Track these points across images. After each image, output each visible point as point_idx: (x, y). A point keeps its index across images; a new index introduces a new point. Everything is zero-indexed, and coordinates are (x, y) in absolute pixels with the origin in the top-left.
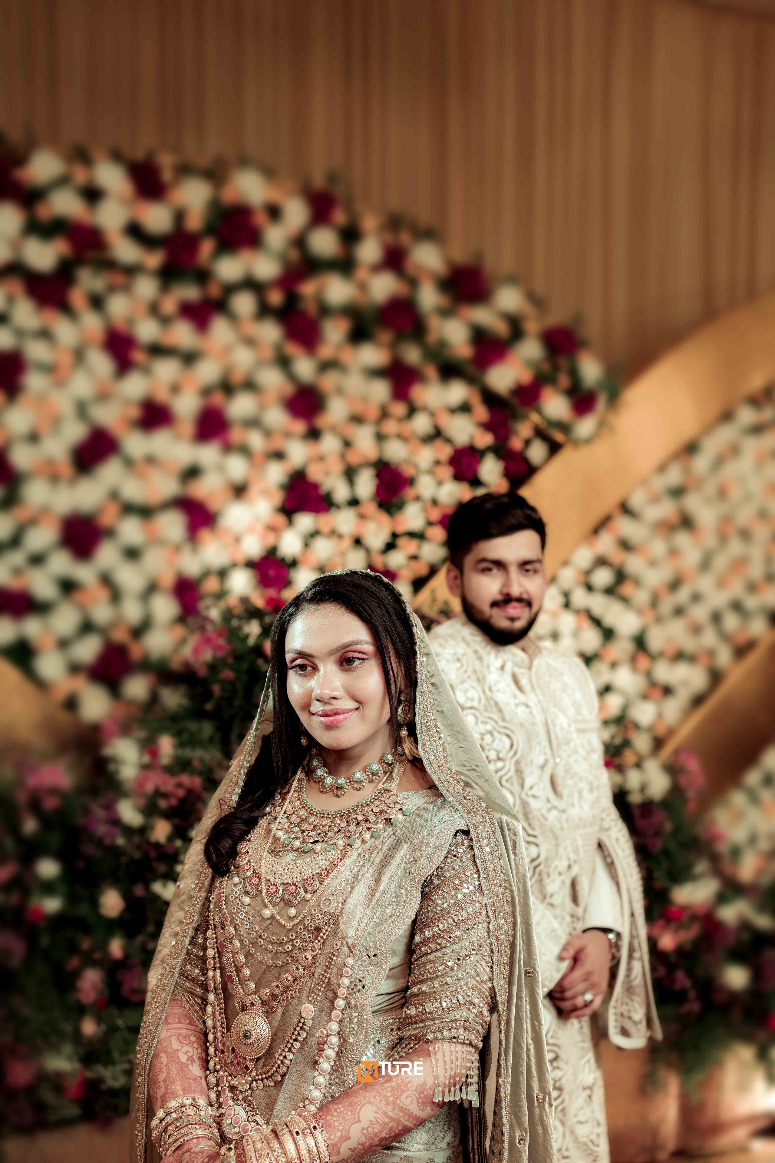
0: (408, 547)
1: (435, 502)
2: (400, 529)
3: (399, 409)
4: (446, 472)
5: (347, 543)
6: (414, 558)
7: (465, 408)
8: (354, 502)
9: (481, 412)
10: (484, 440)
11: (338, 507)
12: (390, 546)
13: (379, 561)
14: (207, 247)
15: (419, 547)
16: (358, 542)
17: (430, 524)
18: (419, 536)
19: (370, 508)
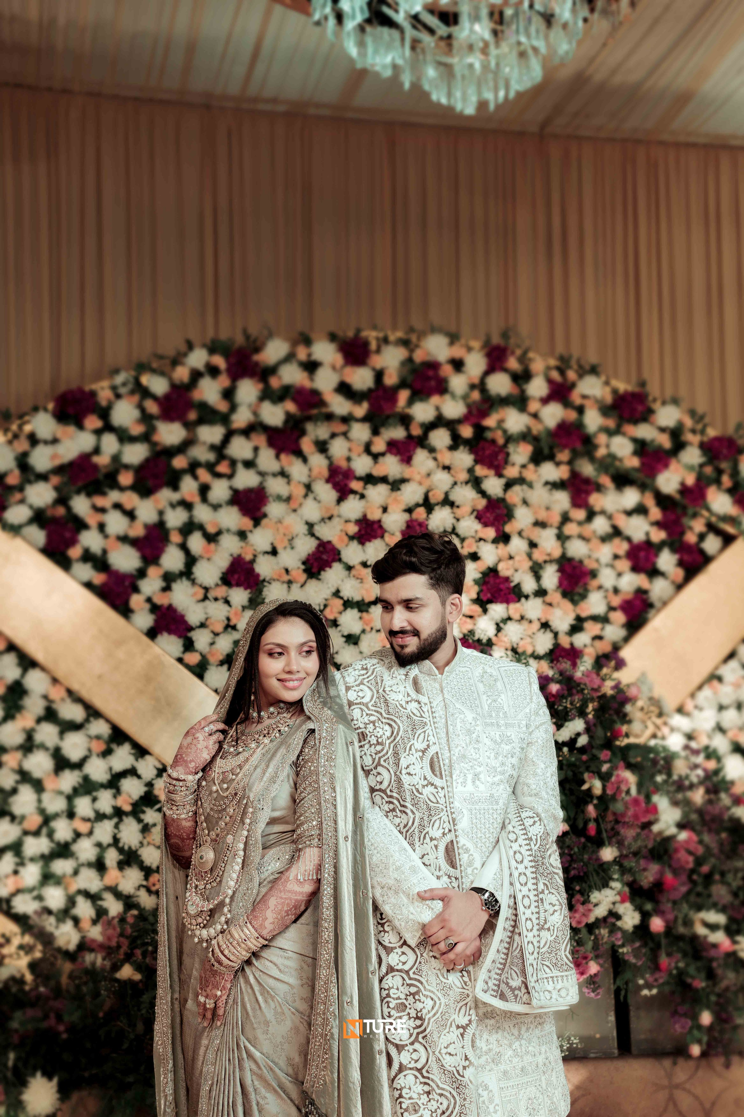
0: (592, 629)
1: (616, 591)
2: (584, 615)
3: (580, 514)
4: (624, 565)
5: (536, 625)
6: (599, 638)
7: (641, 510)
8: (541, 593)
9: (656, 513)
10: (658, 536)
11: (527, 597)
12: (576, 628)
13: (565, 641)
14: (404, 396)
15: (602, 629)
16: (545, 625)
17: (612, 608)
18: (604, 620)
19: (555, 596)
